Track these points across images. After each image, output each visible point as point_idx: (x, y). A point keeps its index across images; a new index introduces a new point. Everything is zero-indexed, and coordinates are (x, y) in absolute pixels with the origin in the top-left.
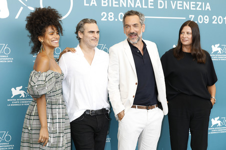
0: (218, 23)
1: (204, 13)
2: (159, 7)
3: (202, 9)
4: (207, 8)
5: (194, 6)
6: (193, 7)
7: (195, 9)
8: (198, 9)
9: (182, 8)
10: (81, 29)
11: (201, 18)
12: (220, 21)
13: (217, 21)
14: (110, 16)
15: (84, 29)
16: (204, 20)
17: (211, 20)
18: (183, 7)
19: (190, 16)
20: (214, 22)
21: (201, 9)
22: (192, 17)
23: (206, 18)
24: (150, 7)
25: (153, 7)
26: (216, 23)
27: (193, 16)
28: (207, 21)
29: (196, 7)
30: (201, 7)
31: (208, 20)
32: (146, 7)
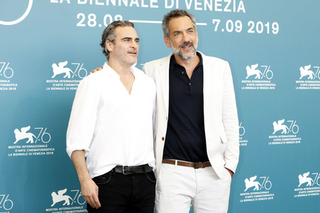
0: (256, 31)
1: (234, 16)
2: (166, 7)
3: (232, 10)
4: (239, 9)
5: (220, 5)
6: (218, 7)
7: (221, 10)
8: (226, 10)
9: (201, 9)
10: (111, 37)
11: (230, 23)
12: (260, 30)
13: (254, 29)
14: (90, 20)
15: (115, 36)
16: (235, 28)
17: (246, 28)
18: (202, 6)
19: (214, 21)
20: (250, 31)
21: (230, 11)
22: (216, 23)
23: (239, 24)
24: (152, 6)
25: (157, 7)
26: (253, 32)
27: (219, 21)
28: (239, 29)
29: (223, 7)
30: (231, 7)
31: (241, 27)
32: (147, 6)
